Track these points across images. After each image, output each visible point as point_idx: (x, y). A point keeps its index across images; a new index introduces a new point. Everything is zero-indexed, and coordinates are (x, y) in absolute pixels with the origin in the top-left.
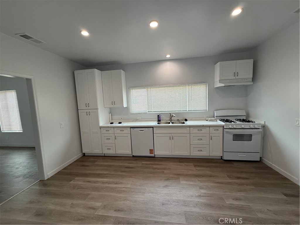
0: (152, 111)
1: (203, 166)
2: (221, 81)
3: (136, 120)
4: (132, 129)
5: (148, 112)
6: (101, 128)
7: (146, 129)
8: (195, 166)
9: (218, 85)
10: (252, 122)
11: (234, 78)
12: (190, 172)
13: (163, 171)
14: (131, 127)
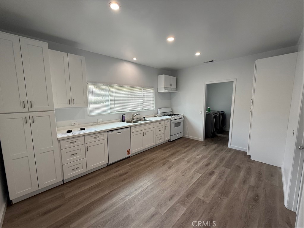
0: (115, 111)
1: (168, 149)
2: (165, 88)
3: (97, 124)
4: (109, 133)
5: (111, 112)
6: (59, 141)
7: (124, 130)
8: (164, 150)
9: (163, 90)
10: (178, 115)
11: (170, 87)
12: (167, 155)
13: (152, 161)
14: (107, 131)
